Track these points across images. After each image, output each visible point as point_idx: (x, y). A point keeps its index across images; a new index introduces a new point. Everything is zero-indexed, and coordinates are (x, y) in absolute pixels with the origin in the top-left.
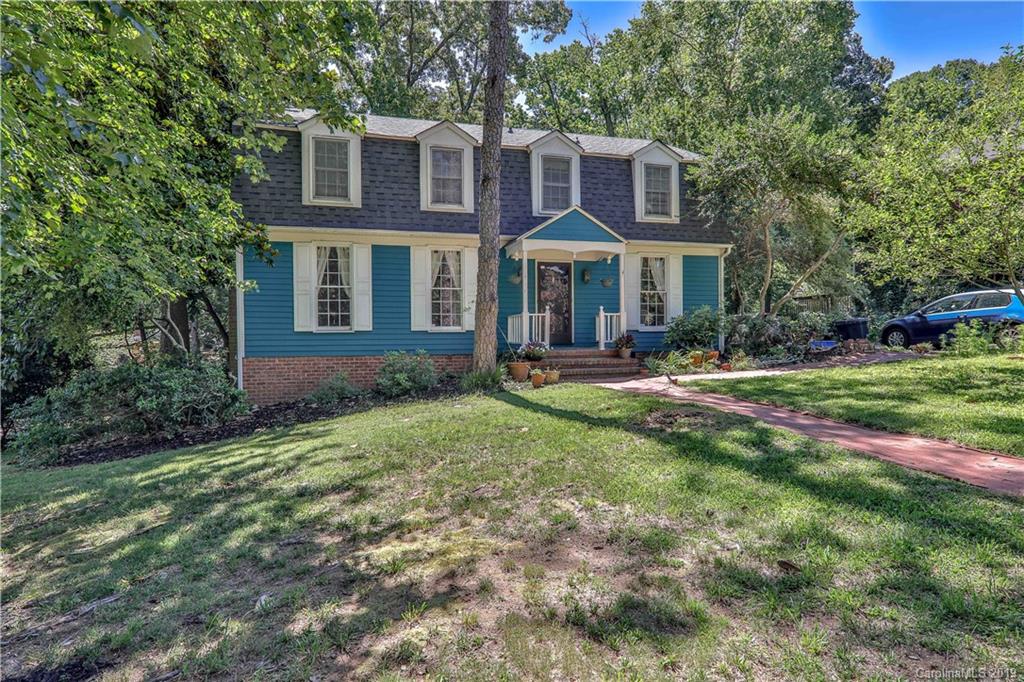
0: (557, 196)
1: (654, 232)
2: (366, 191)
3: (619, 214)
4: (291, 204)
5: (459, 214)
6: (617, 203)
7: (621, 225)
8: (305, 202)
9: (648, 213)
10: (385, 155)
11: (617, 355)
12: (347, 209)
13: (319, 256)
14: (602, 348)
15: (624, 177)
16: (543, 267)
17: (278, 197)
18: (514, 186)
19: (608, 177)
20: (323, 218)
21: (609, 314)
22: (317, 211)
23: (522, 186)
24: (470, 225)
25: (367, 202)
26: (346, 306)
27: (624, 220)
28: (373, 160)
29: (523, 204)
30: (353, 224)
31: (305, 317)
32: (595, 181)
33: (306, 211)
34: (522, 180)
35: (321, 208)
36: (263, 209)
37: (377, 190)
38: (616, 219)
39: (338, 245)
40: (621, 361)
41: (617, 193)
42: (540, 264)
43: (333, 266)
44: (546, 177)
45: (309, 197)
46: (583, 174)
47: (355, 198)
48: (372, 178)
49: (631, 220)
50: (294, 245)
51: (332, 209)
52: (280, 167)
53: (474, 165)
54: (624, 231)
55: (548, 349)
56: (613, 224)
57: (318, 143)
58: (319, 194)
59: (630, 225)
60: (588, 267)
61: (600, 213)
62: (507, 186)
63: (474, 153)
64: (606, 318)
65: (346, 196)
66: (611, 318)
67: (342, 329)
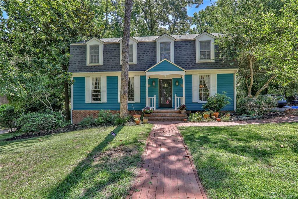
1: (204, 66)
2: (104, 60)
3: (189, 60)
4: (84, 66)
5: (132, 65)
6: (189, 57)
7: (190, 64)
8: (87, 65)
9: (201, 59)
10: (110, 48)
11: (180, 113)
12: (99, 66)
13: (93, 80)
14: (176, 110)
15: (192, 47)
17: (80, 64)
18: (151, 54)
19: (186, 47)
20: (92, 69)
21: (178, 97)
22: (90, 67)
23: (153, 54)
24: (135, 68)
25: (104, 63)
26: (100, 95)
27: (191, 62)
28: (107, 50)
29: (154, 60)
30: (100, 71)
31: (89, 99)
32: (180, 49)
33: (87, 67)
34: (154, 52)
35: (92, 66)
36: (76, 68)
37: (108, 60)
38: (188, 62)
39: (98, 77)
40: (181, 115)
41: (189, 53)
42: (160, 80)
43: (96, 84)
44: (161, 50)
45: (88, 64)
46: (175, 47)
47: (101, 63)
48: (106, 56)
49: (194, 62)
50: (86, 78)
51: (95, 66)
52: (82, 55)
53: (137, 48)
54: (191, 66)
55: (155, 110)
56: (186, 64)
57: (91, 47)
58: (91, 62)
59: (193, 64)
60: (178, 80)
61: (182, 61)
62: (148, 54)
63: (137, 45)
64: (177, 98)
65: (98, 62)
66: (180, 99)
67: (98, 102)
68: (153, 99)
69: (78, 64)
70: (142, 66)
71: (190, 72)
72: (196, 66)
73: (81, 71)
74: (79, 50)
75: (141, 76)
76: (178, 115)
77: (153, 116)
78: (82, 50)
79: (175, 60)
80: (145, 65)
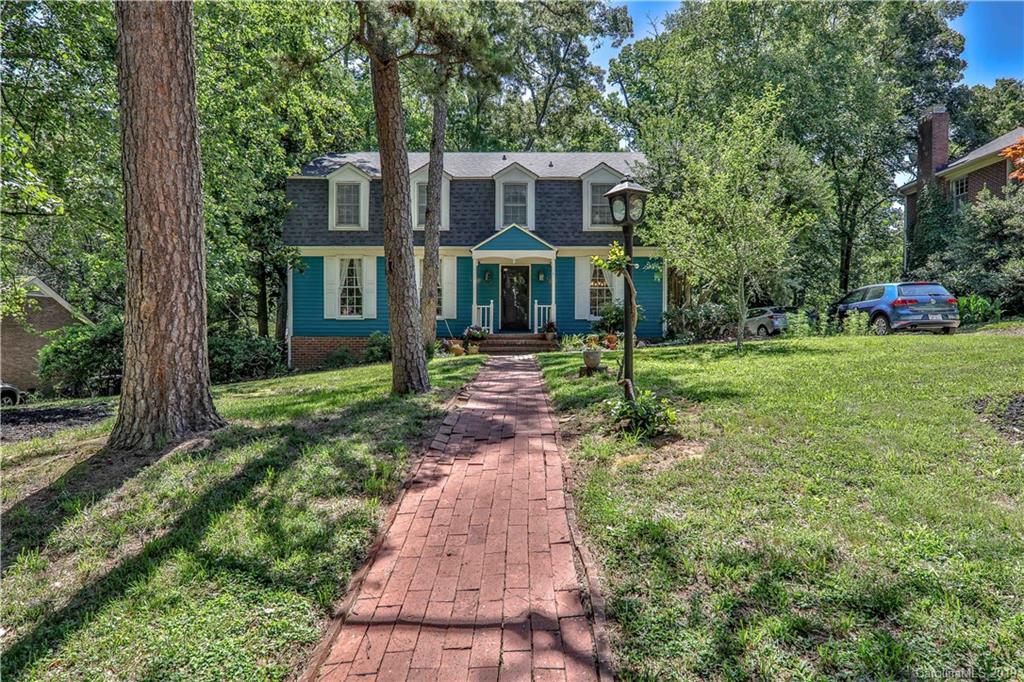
0: (516, 214)
1: (599, 239)
2: (372, 218)
3: (569, 225)
4: (321, 230)
6: (568, 216)
7: (570, 234)
8: (330, 229)
9: (594, 223)
11: (544, 338)
12: (359, 232)
13: (342, 265)
14: (536, 332)
15: (575, 195)
16: (505, 270)
17: (314, 226)
18: (482, 208)
19: (561, 196)
20: (341, 239)
21: (542, 306)
22: (338, 234)
23: (488, 208)
24: (446, 239)
25: (372, 226)
26: (359, 301)
27: (572, 230)
28: (378, 196)
29: (488, 221)
30: (362, 243)
31: (332, 309)
32: (549, 200)
33: (330, 235)
34: (489, 203)
35: (341, 232)
36: (303, 235)
37: (379, 217)
38: (566, 230)
39: (354, 257)
40: (544, 342)
41: (568, 208)
42: (503, 267)
43: (351, 272)
44: (506, 200)
45: (333, 224)
46: (538, 194)
47: (364, 224)
48: (376, 209)
49: (579, 229)
50: (325, 259)
51: (349, 232)
52: (315, 205)
53: (451, 194)
54: (572, 238)
55: (491, 332)
56: (562, 234)
57: (340, 187)
58: (340, 222)
59: (577, 234)
60: (544, 269)
61: (552, 226)
62: (476, 208)
63: (451, 184)
64: (539, 309)
65: (357, 222)
66: (544, 309)
67: (356, 317)
68: (488, 309)
69: (306, 226)
70: (463, 234)
71: (567, 251)
72: (583, 238)
73: (314, 242)
74: (308, 192)
75: (458, 258)
76: (539, 342)
77: (488, 345)
78: (316, 192)
79: (536, 223)
80: (469, 234)
